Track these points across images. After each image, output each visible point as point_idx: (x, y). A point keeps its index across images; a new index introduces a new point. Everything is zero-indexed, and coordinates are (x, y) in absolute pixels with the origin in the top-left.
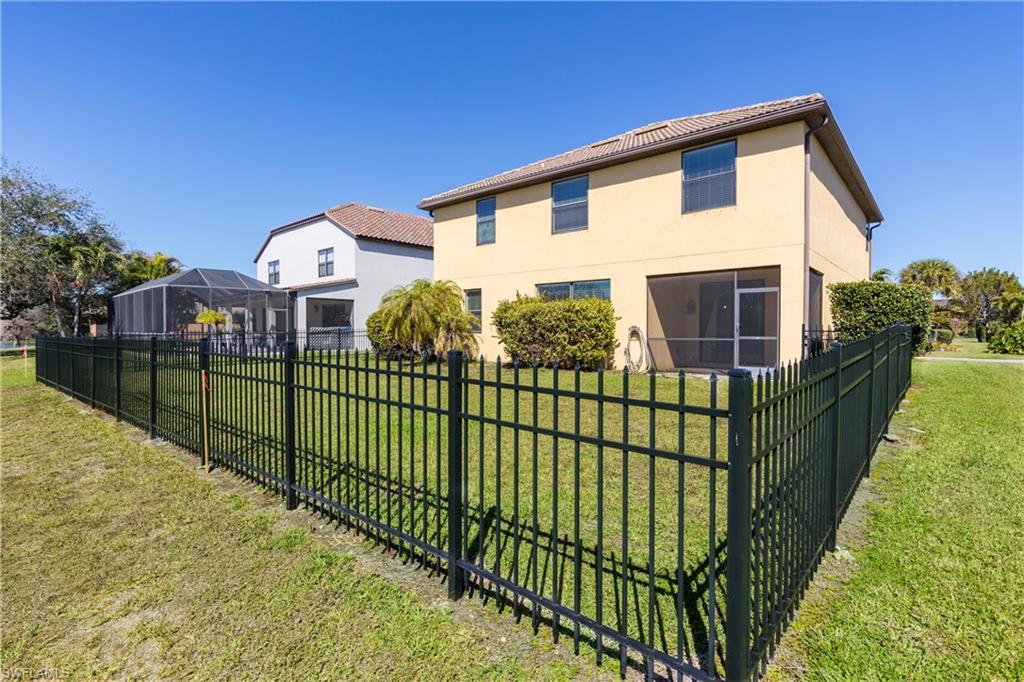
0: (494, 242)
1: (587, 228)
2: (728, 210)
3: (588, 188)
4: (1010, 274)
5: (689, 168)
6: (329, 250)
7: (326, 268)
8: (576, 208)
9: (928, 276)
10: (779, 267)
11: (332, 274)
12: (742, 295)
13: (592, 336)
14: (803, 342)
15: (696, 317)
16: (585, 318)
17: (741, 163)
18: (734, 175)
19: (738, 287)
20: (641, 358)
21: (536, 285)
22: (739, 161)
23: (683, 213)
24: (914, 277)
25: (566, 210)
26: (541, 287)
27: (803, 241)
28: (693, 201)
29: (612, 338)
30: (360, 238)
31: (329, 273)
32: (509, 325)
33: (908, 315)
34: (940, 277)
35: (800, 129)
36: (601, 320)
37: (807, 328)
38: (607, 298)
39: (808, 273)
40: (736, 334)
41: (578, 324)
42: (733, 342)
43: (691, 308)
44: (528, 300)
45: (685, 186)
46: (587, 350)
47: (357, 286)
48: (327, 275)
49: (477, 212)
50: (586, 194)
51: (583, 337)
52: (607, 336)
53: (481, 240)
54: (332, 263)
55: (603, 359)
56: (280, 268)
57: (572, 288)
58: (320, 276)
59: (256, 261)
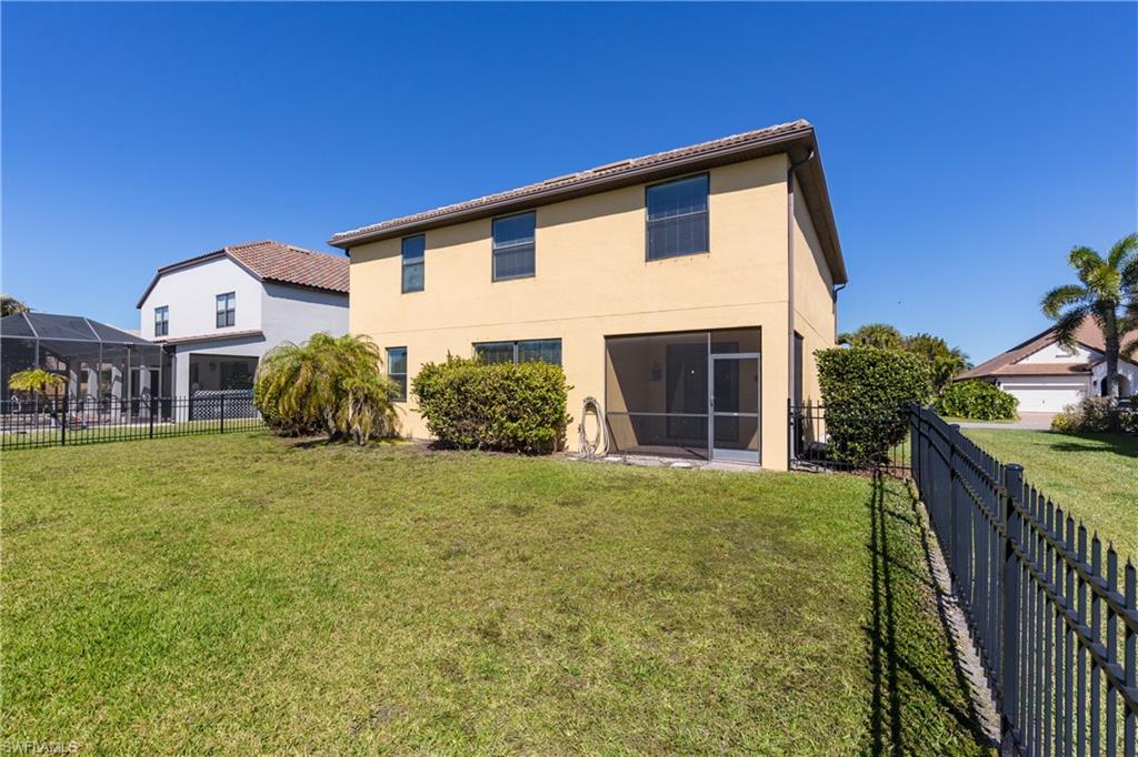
0: (423, 289)
1: (534, 276)
2: (699, 258)
3: (535, 227)
4: (939, 339)
5: (654, 207)
6: (230, 295)
7: (226, 317)
8: (522, 250)
9: (876, 341)
10: (759, 328)
11: (233, 325)
12: (716, 361)
13: (538, 411)
14: (789, 420)
15: (661, 385)
16: (528, 387)
17: (715, 201)
18: (706, 216)
19: (712, 352)
20: (598, 436)
21: (474, 344)
22: (712, 198)
23: (647, 260)
24: (864, 341)
25: (508, 253)
26: (480, 347)
27: (787, 299)
28: (659, 247)
29: (562, 412)
30: (267, 282)
31: (230, 323)
32: (432, 396)
33: (909, 389)
34: (887, 342)
35: (782, 163)
36: (548, 391)
37: (792, 405)
38: (557, 360)
39: (793, 336)
40: (711, 409)
41: (519, 395)
42: (707, 418)
43: (656, 375)
44: (459, 363)
45: (650, 227)
46: (531, 429)
47: (264, 339)
48: (227, 325)
49: (403, 253)
50: (533, 234)
51: (525, 412)
52: (556, 410)
53: (406, 287)
54: (233, 311)
55: (551, 439)
56: (170, 316)
57: (516, 348)
58: (218, 326)
59: (139, 307)
